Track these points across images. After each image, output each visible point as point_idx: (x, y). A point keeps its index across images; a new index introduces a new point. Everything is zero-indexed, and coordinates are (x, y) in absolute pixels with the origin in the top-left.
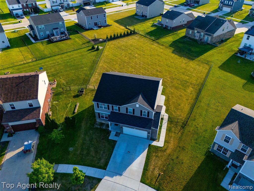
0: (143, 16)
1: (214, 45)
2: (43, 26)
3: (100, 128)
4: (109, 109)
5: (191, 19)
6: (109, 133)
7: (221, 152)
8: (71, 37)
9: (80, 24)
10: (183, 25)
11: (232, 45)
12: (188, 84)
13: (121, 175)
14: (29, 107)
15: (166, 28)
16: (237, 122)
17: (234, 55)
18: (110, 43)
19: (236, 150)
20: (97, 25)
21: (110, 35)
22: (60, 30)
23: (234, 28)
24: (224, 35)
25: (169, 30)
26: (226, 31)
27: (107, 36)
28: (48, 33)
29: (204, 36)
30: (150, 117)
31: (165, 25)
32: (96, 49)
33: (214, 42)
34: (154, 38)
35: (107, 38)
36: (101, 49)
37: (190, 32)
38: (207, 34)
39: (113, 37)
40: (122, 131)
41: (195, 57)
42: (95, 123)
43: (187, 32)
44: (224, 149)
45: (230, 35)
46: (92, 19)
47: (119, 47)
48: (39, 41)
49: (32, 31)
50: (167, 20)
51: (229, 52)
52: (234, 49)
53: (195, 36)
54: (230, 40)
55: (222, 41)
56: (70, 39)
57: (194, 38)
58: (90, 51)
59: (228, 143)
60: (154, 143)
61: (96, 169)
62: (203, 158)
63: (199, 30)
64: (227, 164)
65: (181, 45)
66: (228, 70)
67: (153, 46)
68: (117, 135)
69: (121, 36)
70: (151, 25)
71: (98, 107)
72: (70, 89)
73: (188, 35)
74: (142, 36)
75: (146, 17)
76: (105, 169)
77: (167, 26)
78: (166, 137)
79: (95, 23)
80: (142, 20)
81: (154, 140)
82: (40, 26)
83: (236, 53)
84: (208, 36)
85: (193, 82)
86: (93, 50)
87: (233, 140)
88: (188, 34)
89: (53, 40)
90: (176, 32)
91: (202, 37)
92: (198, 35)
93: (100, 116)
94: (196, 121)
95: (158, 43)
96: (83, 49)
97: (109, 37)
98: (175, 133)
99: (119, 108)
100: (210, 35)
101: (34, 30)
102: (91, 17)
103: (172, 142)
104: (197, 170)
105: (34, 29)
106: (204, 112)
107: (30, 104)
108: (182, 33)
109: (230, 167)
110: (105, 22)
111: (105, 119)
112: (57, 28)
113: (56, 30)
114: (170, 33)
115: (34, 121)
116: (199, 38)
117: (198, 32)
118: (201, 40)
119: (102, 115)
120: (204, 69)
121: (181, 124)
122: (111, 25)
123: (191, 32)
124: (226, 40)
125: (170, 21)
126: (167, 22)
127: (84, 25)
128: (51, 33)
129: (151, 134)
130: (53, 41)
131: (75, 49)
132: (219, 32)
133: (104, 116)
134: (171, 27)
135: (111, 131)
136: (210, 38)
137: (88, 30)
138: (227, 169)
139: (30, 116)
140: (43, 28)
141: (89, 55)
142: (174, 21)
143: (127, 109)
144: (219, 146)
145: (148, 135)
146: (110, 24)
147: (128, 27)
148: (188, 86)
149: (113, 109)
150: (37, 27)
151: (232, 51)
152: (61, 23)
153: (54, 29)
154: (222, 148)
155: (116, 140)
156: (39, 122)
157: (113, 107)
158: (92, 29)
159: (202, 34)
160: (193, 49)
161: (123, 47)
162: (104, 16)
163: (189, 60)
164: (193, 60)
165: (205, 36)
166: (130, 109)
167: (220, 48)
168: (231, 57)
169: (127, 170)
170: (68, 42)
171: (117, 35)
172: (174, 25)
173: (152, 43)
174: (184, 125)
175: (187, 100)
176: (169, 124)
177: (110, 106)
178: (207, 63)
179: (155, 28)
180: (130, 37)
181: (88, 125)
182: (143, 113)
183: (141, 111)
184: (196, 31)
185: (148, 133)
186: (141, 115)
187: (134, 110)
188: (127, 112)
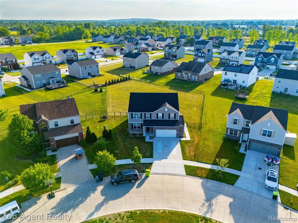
0: (131, 67)
1: (201, 82)
2: (40, 75)
3: (134, 137)
4: (141, 118)
5: (176, 67)
6: (144, 138)
7: (232, 134)
8: (69, 84)
9: (72, 75)
10: (170, 71)
11: (214, 82)
12: (192, 106)
13: (167, 159)
14: (70, 124)
15: (156, 74)
16: (238, 109)
17: (218, 87)
18: (110, 86)
19: (243, 127)
20: (90, 75)
21: (109, 81)
22: (56, 79)
23: (212, 70)
24: (206, 74)
25: (159, 75)
26: (207, 72)
27: (106, 81)
28: (44, 82)
29: (191, 76)
30: (176, 119)
31: (155, 72)
32: (99, 91)
33: (200, 80)
34: (149, 81)
35: (106, 83)
36: (104, 91)
38: (193, 74)
39: (111, 82)
40: (155, 134)
41: (189, 91)
42: (128, 135)
43: (176, 76)
44: (235, 130)
45: (210, 75)
46: (86, 69)
47: (120, 89)
48: (35, 90)
49: (26, 82)
50: (157, 68)
51: (214, 86)
52: (217, 84)
53: (184, 78)
54: (212, 79)
55: (206, 80)
56: (68, 86)
57: (183, 79)
58: (94, 93)
59: (236, 124)
60: (183, 139)
61: (145, 159)
62: (222, 141)
63: (187, 72)
64: (239, 141)
65: (174, 84)
66: (218, 96)
67: (150, 86)
68: (151, 138)
69: (118, 82)
70: (142, 73)
71: (132, 118)
73: (177, 78)
74: (138, 81)
75: (134, 67)
76: (153, 158)
77: (157, 73)
78: (190, 135)
79: (88, 73)
80: (131, 70)
81: (182, 137)
82: (37, 75)
83: (220, 86)
84: (195, 76)
85: (195, 105)
86: (97, 92)
87: (239, 120)
89: (52, 87)
90: (166, 77)
91: (190, 77)
92: (187, 75)
93: (133, 126)
94: (208, 124)
95: (154, 84)
96: (87, 92)
97: (108, 82)
98: (195, 132)
99: (151, 114)
100: (196, 75)
101: (28, 80)
102: (85, 67)
103: (195, 137)
104: (220, 148)
106: (212, 120)
107: (72, 120)
108: (172, 76)
109: (241, 142)
110: (98, 72)
111: (137, 129)
112: (54, 77)
113: (53, 79)
114: (162, 77)
115: (77, 134)
116: (188, 78)
117: (185, 74)
118: (189, 79)
119: (135, 125)
120: (200, 97)
121: (197, 127)
122: (104, 75)
123: (179, 75)
124: (209, 79)
125: (160, 68)
126: (157, 69)
127: (78, 75)
128: (48, 82)
129: (180, 132)
130: (52, 89)
131: (78, 93)
132: (203, 72)
133: (137, 126)
134: (161, 73)
135: (145, 137)
136: (196, 77)
137: (82, 79)
138: (240, 144)
139: (74, 130)
140: (40, 77)
141: (94, 95)
142: (163, 67)
143: (157, 114)
144: (231, 130)
145: (177, 133)
146: (101, 74)
147: (121, 75)
148: (193, 107)
149: (145, 118)
150: (34, 76)
151: (216, 85)
152: (57, 73)
153: (50, 78)
154: (233, 130)
155: (153, 141)
156: (81, 136)
157: (145, 114)
158: (86, 78)
159: (190, 74)
160: (185, 86)
161: (123, 88)
162: (97, 67)
163: (185, 93)
164: (189, 92)
166: (160, 115)
167: (206, 84)
168: (217, 89)
169: (170, 155)
170: (67, 88)
171: (115, 80)
172: (163, 71)
173: (149, 84)
174: (200, 128)
175: (196, 114)
176: (189, 128)
177: (143, 113)
178: (201, 93)
179: (147, 75)
180: (126, 82)
181: (123, 136)
182: (171, 116)
183: (169, 114)
184: (184, 74)
185: (178, 131)
186: (169, 118)
187: (163, 114)
188: (157, 118)
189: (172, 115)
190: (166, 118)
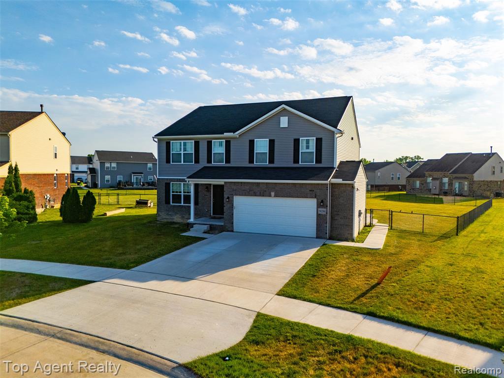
4: (197, 161)
10: (398, 185)
13: (189, 279)
22: (145, 177)
24: (497, 185)
28: (120, 178)
30: (324, 165)
37: (416, 183)
40: (230, 218)
43: (410, 186)
49: (91, 175)
55: (498, 195)
63: (437, 174)
68: (211, 232)
71: (168, 160)
72: (118, 202)
73: (412, 192)
76: (129, 268)
81: (344, 240)
82: (109, 162)
84: (462, 180)
88: (413, 189)
91: (446, 188)
92: (437, 184)
93: (171, 193)
99: (228, 143)
100: (466, 178)
101: (95, 173)
105: (97, 172)
111: (182, 204)
112: (141, 173)
113: (138, 176)
116: (441, 189)
117: (434, 179)
118: (445, 193)
119: (177, 192)
121: (437, 234)
123: (418, 183)
128: (127, 179)
129: (332, 207)
133: (182, 194)
134: (372, 186)
136: (466, 183)
140: (114, 168)
142: (379, 173)
143: (251, 143)
145: (318, 215)
149: (209, 161)
150: (102, 164)
153: (133, 173)
155: (207, 237)
157: (209, 141)
159: (446, 180)
165: (452, 184)
166: (262, 146)
172: (378, 182)
177: (203, 145)
182: (303, 149)
183: (297, 142)
184: (430, 180)
185: (321, 204)
186: (296, 160)
187: (272, 143)
188: (251, 161)
189: (308, 146)
190: (284, 160)
